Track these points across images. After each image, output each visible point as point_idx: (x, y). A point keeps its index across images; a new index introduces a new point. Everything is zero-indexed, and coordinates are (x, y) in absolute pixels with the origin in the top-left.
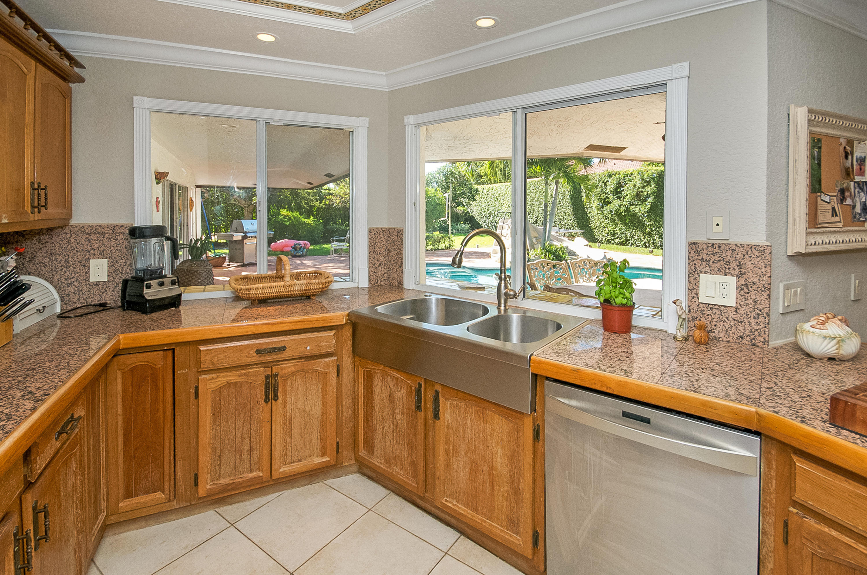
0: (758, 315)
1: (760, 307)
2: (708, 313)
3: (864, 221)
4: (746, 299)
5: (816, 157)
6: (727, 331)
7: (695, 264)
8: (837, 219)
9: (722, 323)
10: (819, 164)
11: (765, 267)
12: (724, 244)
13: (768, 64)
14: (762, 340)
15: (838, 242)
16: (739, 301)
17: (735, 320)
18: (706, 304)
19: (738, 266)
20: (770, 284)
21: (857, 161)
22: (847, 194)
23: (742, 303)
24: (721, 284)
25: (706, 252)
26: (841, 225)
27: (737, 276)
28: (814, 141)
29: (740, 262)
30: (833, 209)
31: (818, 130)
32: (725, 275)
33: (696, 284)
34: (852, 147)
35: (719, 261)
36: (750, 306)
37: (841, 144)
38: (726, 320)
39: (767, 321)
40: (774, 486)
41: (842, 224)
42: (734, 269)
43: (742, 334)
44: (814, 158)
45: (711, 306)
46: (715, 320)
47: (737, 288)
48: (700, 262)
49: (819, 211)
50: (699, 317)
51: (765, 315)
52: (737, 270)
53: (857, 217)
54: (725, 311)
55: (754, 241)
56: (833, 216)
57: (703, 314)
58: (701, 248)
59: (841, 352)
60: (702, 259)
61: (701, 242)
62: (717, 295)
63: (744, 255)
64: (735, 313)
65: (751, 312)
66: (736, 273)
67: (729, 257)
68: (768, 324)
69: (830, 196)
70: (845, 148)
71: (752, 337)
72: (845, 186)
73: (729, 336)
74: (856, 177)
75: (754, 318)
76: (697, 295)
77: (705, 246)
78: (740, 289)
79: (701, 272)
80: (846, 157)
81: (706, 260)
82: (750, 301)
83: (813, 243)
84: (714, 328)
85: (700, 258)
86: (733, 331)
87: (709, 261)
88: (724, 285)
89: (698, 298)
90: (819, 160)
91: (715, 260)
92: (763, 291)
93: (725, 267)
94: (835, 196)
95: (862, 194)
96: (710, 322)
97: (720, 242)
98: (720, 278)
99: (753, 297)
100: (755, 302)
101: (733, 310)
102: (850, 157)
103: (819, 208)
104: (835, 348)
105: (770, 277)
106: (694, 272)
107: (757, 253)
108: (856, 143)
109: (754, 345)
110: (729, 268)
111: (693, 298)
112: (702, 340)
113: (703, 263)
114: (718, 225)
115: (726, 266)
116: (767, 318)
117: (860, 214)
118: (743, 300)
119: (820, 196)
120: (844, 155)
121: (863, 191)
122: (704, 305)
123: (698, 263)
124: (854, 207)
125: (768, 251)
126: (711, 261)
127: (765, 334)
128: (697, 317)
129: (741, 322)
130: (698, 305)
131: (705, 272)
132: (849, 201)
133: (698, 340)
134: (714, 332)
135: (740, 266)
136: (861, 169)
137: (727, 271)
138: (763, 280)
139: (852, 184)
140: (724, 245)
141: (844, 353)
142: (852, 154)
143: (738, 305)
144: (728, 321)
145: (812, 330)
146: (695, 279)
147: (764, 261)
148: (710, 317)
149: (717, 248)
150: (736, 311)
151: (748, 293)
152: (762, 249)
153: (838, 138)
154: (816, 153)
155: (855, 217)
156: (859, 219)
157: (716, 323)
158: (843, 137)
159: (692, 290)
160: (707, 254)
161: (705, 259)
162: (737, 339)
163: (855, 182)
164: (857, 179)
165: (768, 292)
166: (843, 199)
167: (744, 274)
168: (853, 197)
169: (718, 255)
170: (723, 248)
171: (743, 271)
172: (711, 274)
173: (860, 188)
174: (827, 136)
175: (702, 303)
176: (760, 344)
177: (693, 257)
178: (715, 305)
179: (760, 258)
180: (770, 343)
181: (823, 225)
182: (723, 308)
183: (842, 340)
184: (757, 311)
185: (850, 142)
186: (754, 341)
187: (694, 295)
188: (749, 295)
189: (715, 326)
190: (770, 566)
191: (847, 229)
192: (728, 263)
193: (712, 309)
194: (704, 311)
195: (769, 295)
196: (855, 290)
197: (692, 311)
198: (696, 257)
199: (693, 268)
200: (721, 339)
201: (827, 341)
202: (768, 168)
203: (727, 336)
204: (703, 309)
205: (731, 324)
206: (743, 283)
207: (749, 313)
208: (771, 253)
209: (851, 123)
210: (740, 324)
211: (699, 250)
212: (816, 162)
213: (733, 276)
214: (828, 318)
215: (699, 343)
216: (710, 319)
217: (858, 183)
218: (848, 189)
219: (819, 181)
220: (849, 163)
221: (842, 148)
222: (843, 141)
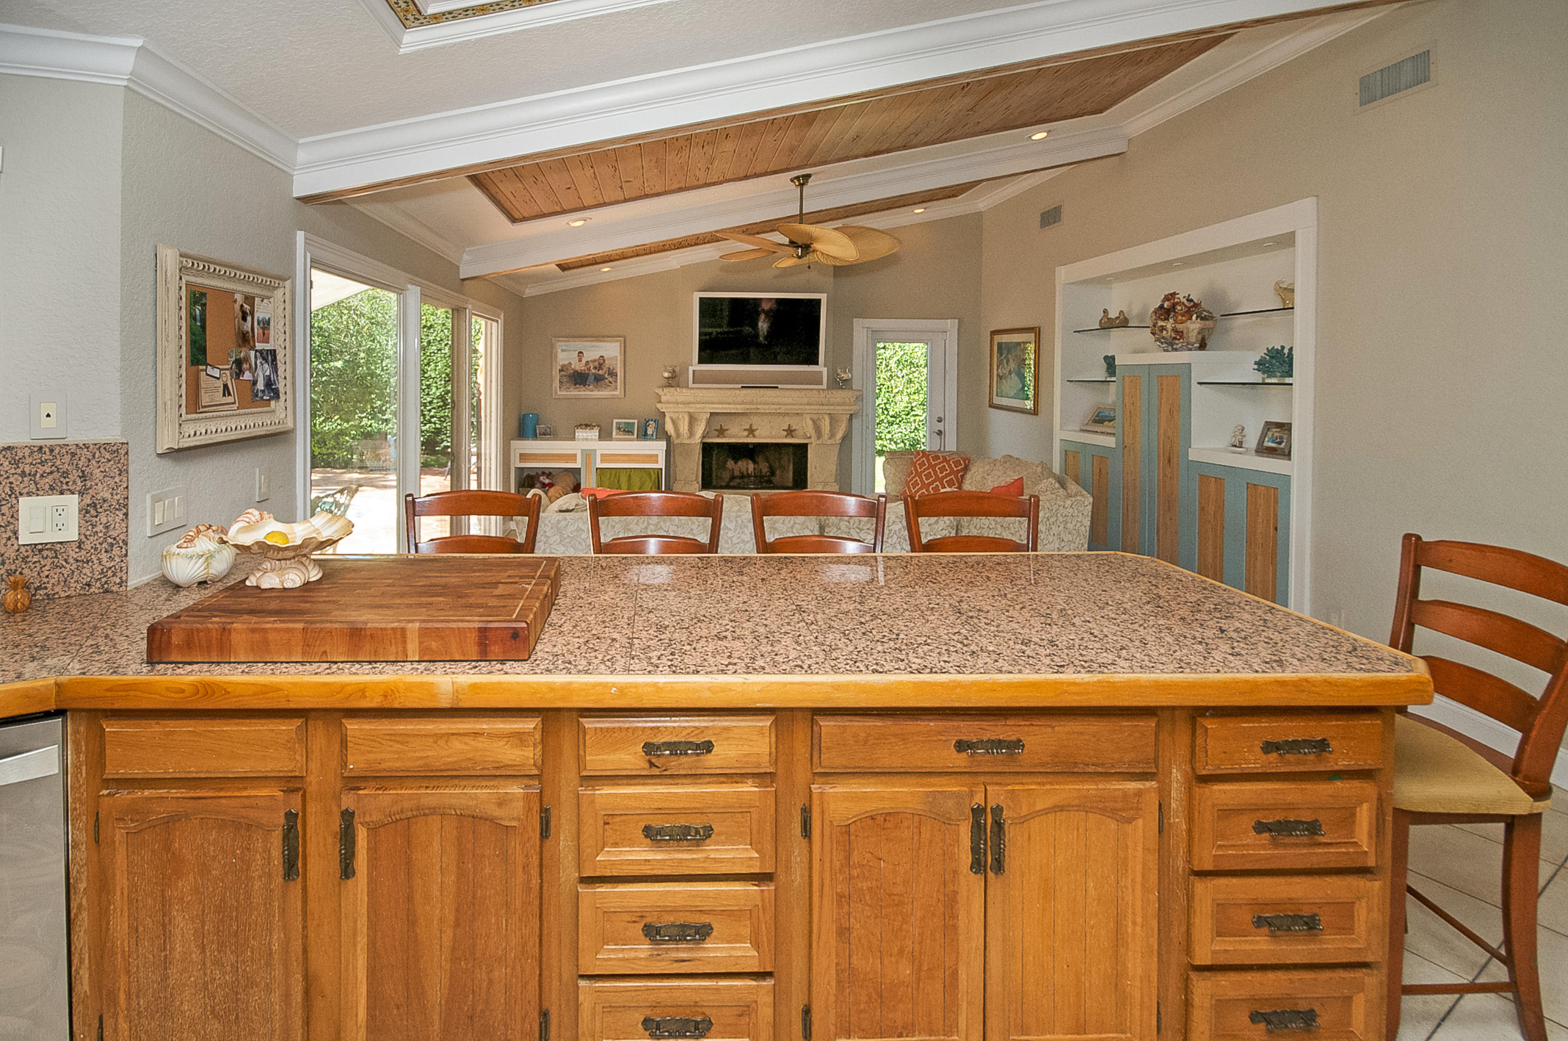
0: (112, 545)
1: (114, 534)
2: (34, 560)
3: (269, 400)
4: (93, 526)
5: (198, 318)
6: (66, 581)
7: (11, 483)
8: (230, 399)
9: (58, 570)
10: (203, 327)
11: (120, 475)
12: (59, 445)
13: (123, 181)
14: (118, 581)
15: (229, 429)
16: (83, 531)
17: (77, 561)
18: (31, 545)
19: (80, 477)
20: (127, 498)
21: (259, 324)
22: (245, 366)
23: (88, 533)
24: (55, 509)
25: (29, 460)
26: (235, 406)
27: (80, 493)
28: (195, 295)
29: (83, 472)
30: (226, 386)
31: (199, 280)
32: (62, 493)
33: (12, 516)
34: (252, 306)
35: (51, 473)
36: (100, 535)
37: (235, 301)
38: (64, 563)
39: (124, 552)
40: (84, 775)
41: (237, 405)
42: (74, 482)
43: (89, 579)
44: (195, 319)
45: (40, 547)
46: (47, 568)
47: (80, 511)
48: (20, 479)
49: (203, 391)
50: (20, 570)
51: (121, 544)
52: (79, 483)
53: (260, 394)
54: (63, 550)
55: (102, 438)
56: (224, 395)
57: (26, 563)
58: (21, 455)
59: (211, 571)
60: (23, 472)
61: (20, 445)
62: (49, 527)
63: (89, 461)
64: (77, 550)
65: (101, 544)
66: (78, 489)
67: (66, 465)
68: (126, 555)
69: (221, 370)
70: (242, 306)
71: (104, 580)
72: (242, 355)
73: (69, 588)
74: (257, 344)
75: (106, 551)
76: (15, 533)
77: (27, 451)
78: (84, 511)
79: (21, 494)
80: (244, 319)
81: (29, 474)
82: (100, 528)
83: (192, 434)
84: (46, 580)
85: (19, 471)
86: (75, 578)
87: (35, 475)
88: (60, 509)
89: (17, 538)
90: (203, 320)
91: (44, 472)
92: (117, 510)
93: (61, 482)
94: (227, 369)
95: (266, 366)
96: (39, 574)
97: (52, 442)
98: (55, 499)
99: (104, 520)
100: (107, 527)
101: (74, 546)
102: (249, 318)
103: (203, 385)
104: (202, 568)
105: (127, 487)
106: (10, 496)
107: (108, 456)
108: (257, 300)
109: (107, 591)
110: (67, 483)
111: (9, 539)
112: (19, 604)
113: (25, 479)
114: (48, 415)
115: (62, 479)
116: (124, 547)
117: (263, 391)
118: (90, 528)
119: (206, 370)
120: (240, 315)
121: (267, 361)
122: (28, 548)
123: (17, 480)
124: (255, 383)
125: (123, 452)
126: (38, 475)
127: (121, 571)
128: (16, 570)
129: (88, 562)
130: (18, 550)
131: (29, 494)
132: (247, 376)
133: (12, 607)
134: (46, 588)
135: (83, 477)
136: (264, 334)
137: (65, 487)
138: (117, 494)
139: (252, 353)
140: (58, 448)
141: (214, 572)
142: (252, 315)
143: (82, 537)
144: (67, 566)
145: (178, 550)
146: (12, 506)
147: (119, 465)
148: (37, 564)
149: (48, 453)
150: (79, 547)
151: (96, 516)
152: (115, 448)
153: (231, 293)
154: (198, 312)
155: (257, 396)
156: (262, 398)
157: (47, 573)
158: (239, 292)
159: (7, 526)
160: (31, 464)
161: (28, 472)
162: (82, 588)
163: (256, 351)
164: (259, 346)
165: (125, 510)
166: (240, 372)
167: (90, 488)
168: (253, 370)
169: (50, 464)
170: (57, 451)
171: (88, 484)
172: (38, 495)
173: (264, 359)
174: (215, 290)
175: (24, 545)
176: (115, 589)
177: (7, 472)
178: (46, 544)
179: (112, 463)
180: (129, 584)
181: (206, 409)
182: (59, 546)
183: (212, 556)
184: (110, 540)
185: (250, 299)
186: (106, 586)
187: (9, 534)
188: (97, 519)
189: (47, 577)
190: (82, 886)
191: (243, 411)
192: (66, 474)
193: (40, 551)
194: (28, 557)
195: (126, 515)
196: (260, 488)
197: (7, 561)
198: (13, 471)
199: (7, 490)
200: (57, 596)
201: (193, 561)
202: (122, 331)
203: (66, 589)
204: (26, 554)
205: (72, 568)
206: (89, 502)
207: (98, 546)
208: (127, 453)
209: (247, 275)
210: (85, 565)
211: (17, 458)
212: (199, 324)
213: (73, 493)
214: (199, 532)
215: (13, 611)
216: (38, 568)
217: (261, 352)
218: (247, 359)
219: (203, 350)
220: (247, 326)
221: (237, 306)
222: (239, 297)
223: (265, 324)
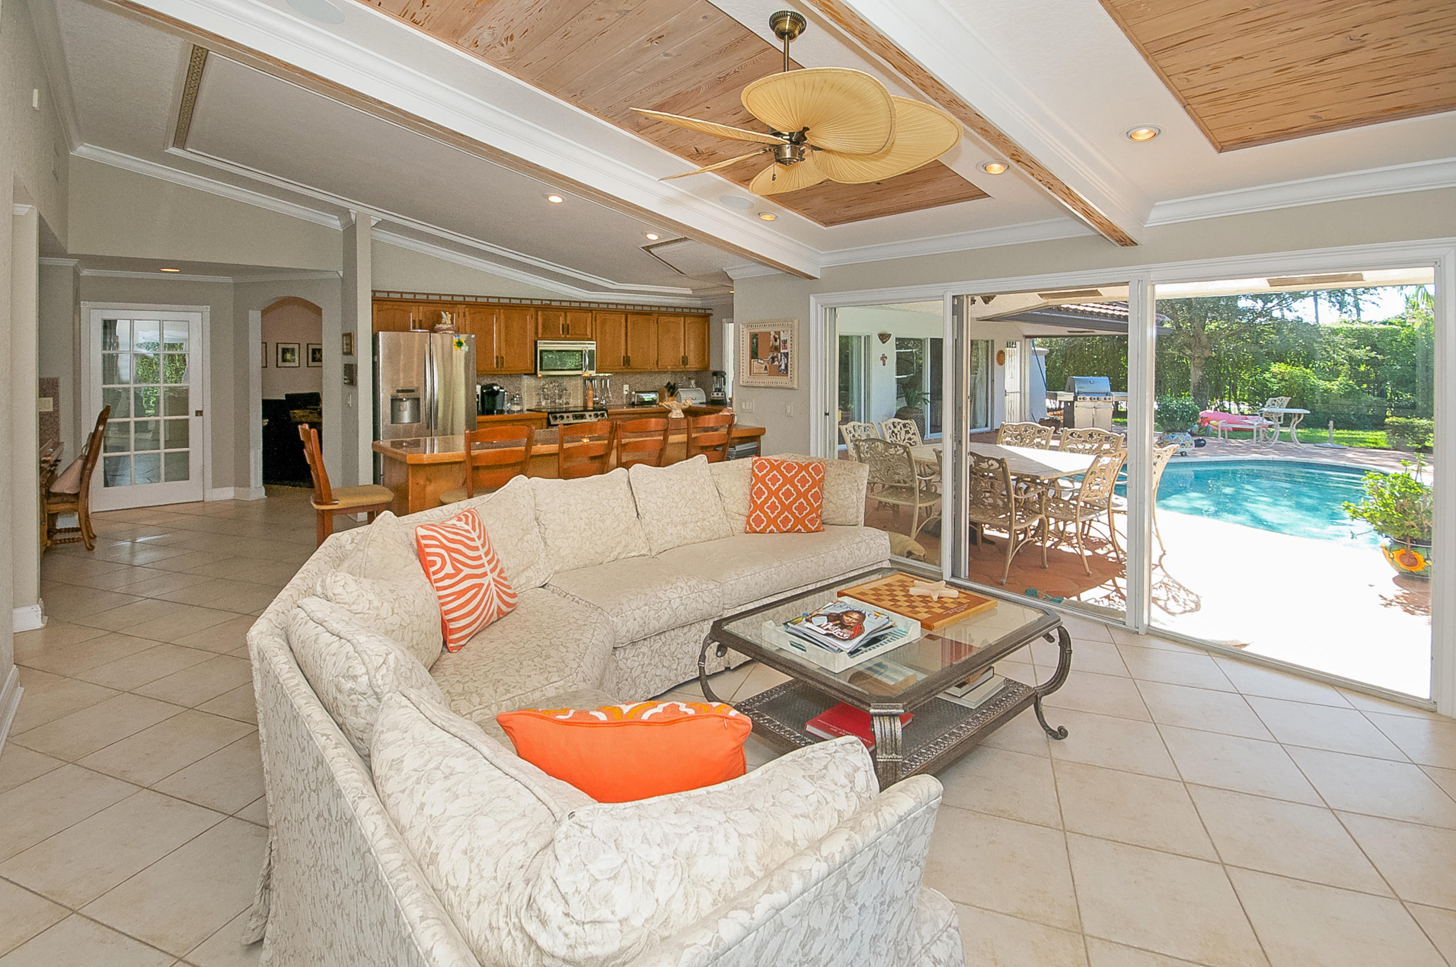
8: (768, 371)
15: (767, 382)
21: (782, 342)
22: (775, 359)
28: (753, 336)
30: (766, 367)
31: (756, 331)
34: (779, 336)
37: (771, 335)
53: (780, 371)
56: (766, 370)
69: (764, 361)
70: (774, 336)
72: (774, 355)
80: (775, 341)
90: (757, 344)
94: (767, 361)
95: (784, 359)
102: (778, 341)
103: (756, 366)
117: (783, 369)
119: (758, 361)
120: (773, 340)
121: (785, 357)
124: (780, 366)
132: (776, 363)
136: (784, 346)
139: (779, 354)
142: (779, 339)
158: (773, 331)
163: (781, 353)
164: (782, 351)
166: (773, 361)
168: (779, 361)
174: (762, 332)
185: (778, 333)
209: (777, 324)
217: (783, 353)
218: (777, 357)
219: (757, 354)
220: (777, 343)
221: (772, 337)
222: (773, 333)
223: (785, 342)
